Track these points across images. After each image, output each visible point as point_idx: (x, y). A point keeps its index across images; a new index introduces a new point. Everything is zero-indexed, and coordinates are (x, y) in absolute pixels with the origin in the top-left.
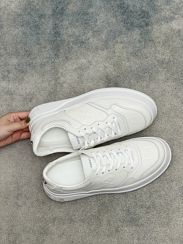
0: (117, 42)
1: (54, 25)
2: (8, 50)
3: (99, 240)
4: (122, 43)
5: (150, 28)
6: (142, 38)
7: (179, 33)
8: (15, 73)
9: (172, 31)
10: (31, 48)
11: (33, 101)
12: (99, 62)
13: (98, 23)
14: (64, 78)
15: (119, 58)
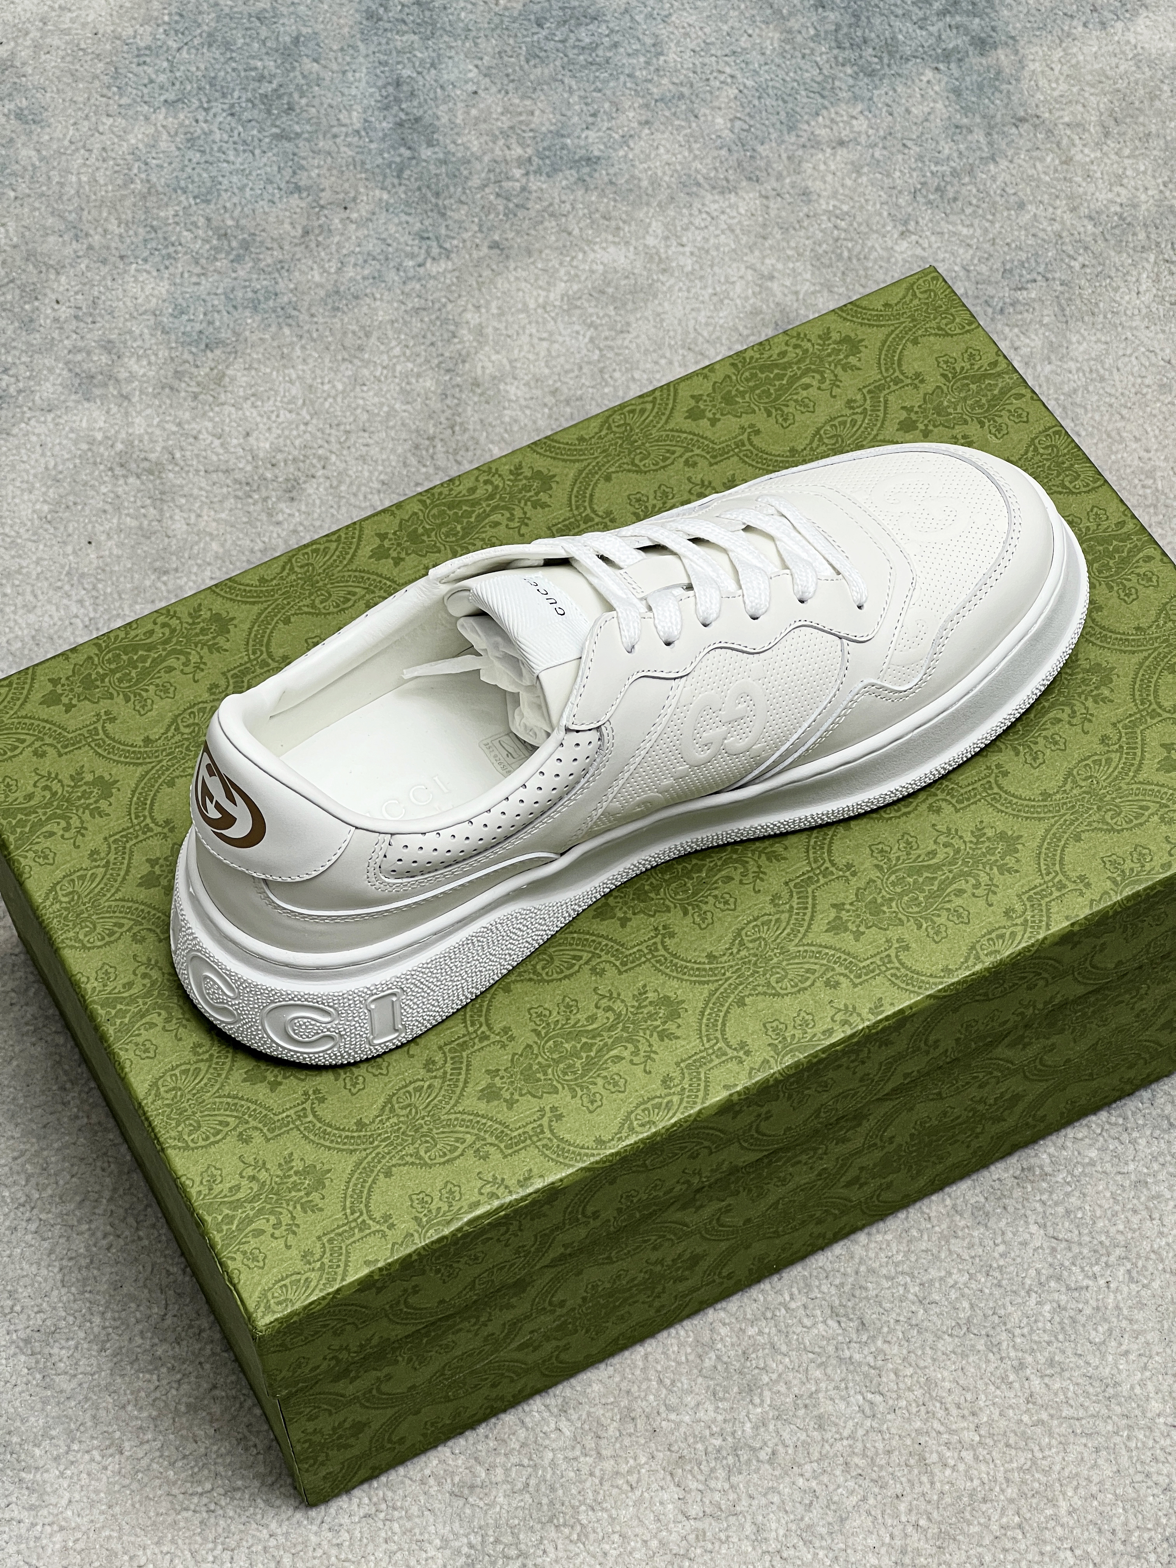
0: (815, 143)
1: (391, 89)
2: (97, 237)
4: (841, 143)
5: (1003, 57)
6: (966, 110)
8: (163, 353)
9: (1144, 66)
10: (248, 213)
11: (311, 491)
12: (715, 253)
13: (672, 56)
14: (497, 352)
15: (843, 224)
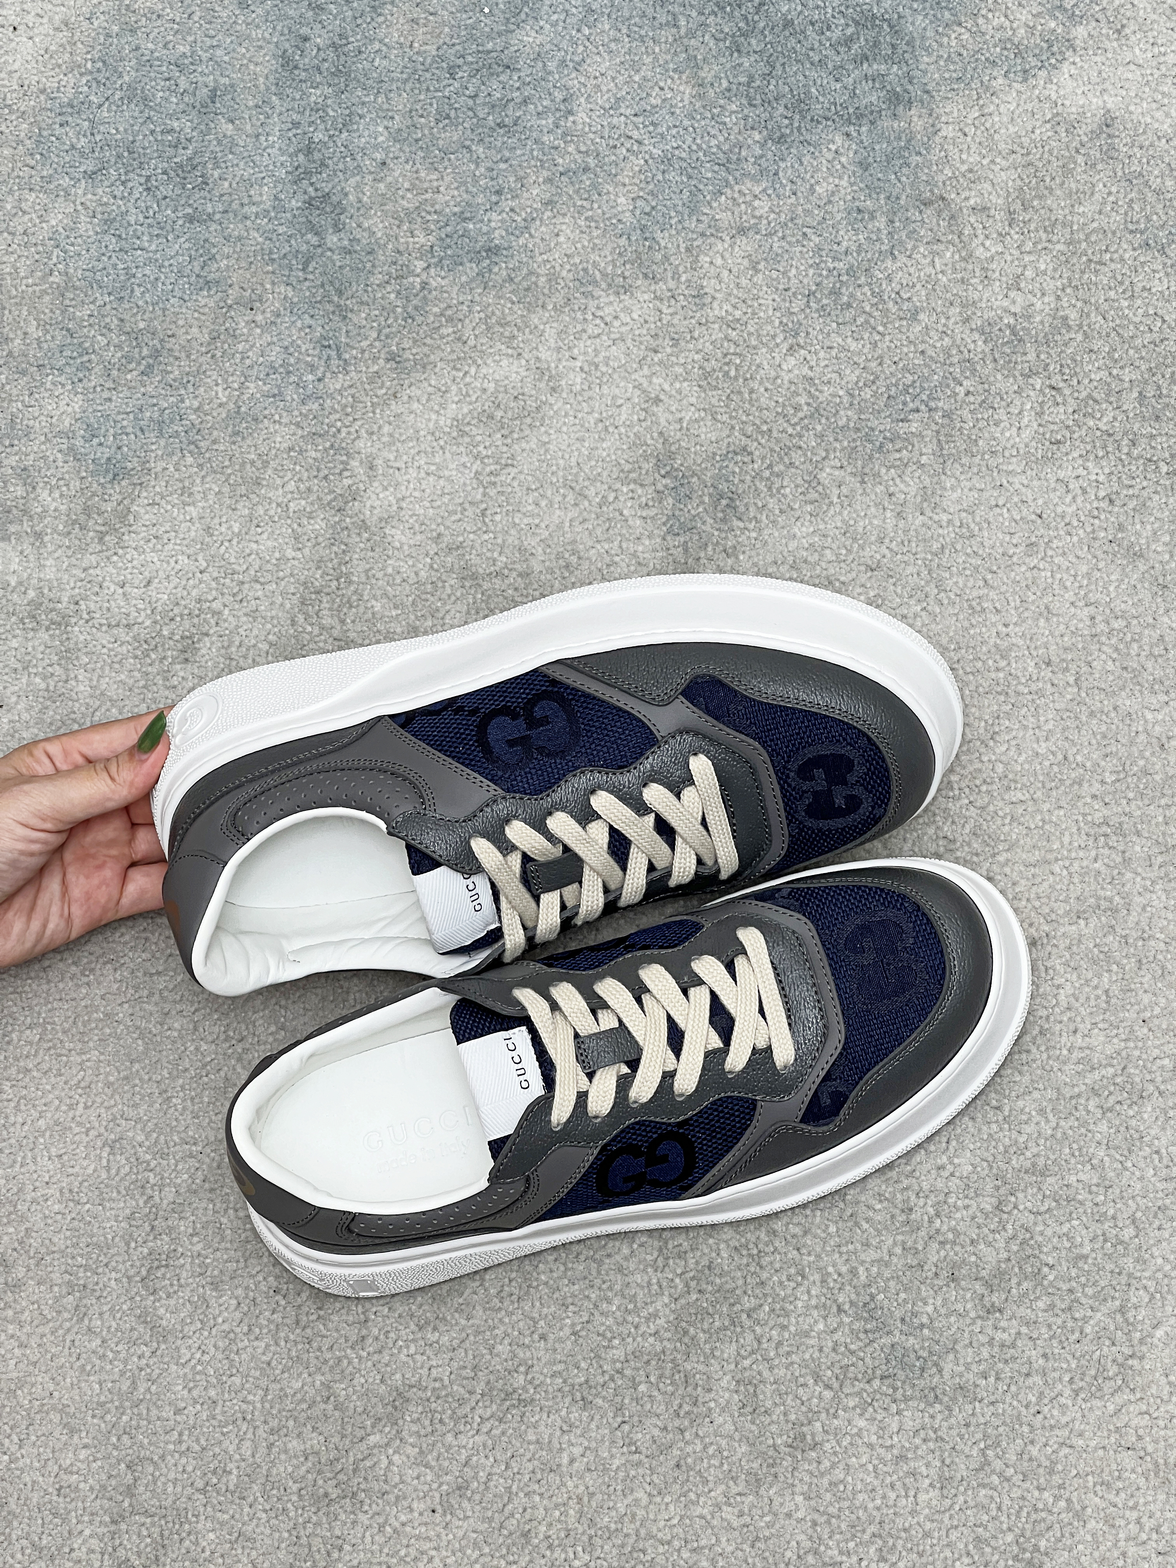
0: (715, 230)
1: (301, 157)
3: (699, 1511)
4: (742, 231)
5: (916, 118)
6: (873, 190)
7: (1109, 136)
8: (75, 484)
9: (1062, 130)
10: (160, 313)
11: (204, 651)
12: (604, 369)
13: (582, 116)
14: (385, 489)
15: (733, 334)
